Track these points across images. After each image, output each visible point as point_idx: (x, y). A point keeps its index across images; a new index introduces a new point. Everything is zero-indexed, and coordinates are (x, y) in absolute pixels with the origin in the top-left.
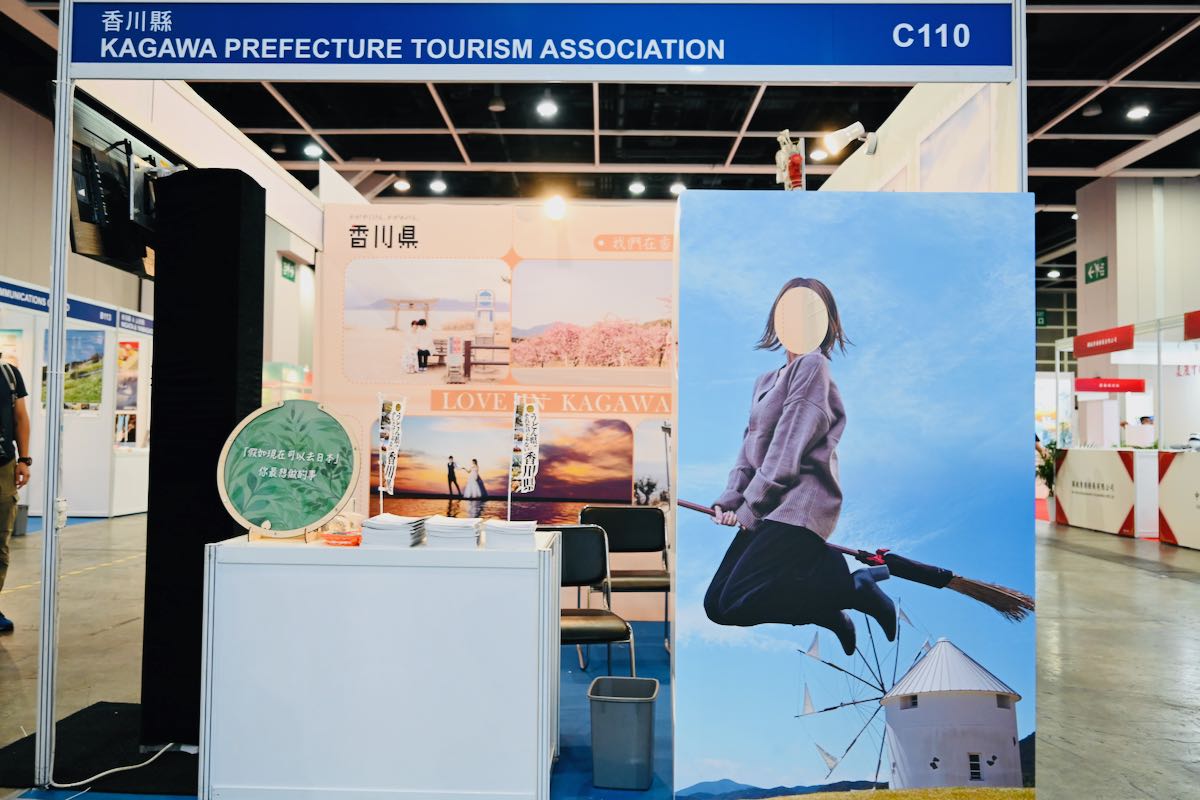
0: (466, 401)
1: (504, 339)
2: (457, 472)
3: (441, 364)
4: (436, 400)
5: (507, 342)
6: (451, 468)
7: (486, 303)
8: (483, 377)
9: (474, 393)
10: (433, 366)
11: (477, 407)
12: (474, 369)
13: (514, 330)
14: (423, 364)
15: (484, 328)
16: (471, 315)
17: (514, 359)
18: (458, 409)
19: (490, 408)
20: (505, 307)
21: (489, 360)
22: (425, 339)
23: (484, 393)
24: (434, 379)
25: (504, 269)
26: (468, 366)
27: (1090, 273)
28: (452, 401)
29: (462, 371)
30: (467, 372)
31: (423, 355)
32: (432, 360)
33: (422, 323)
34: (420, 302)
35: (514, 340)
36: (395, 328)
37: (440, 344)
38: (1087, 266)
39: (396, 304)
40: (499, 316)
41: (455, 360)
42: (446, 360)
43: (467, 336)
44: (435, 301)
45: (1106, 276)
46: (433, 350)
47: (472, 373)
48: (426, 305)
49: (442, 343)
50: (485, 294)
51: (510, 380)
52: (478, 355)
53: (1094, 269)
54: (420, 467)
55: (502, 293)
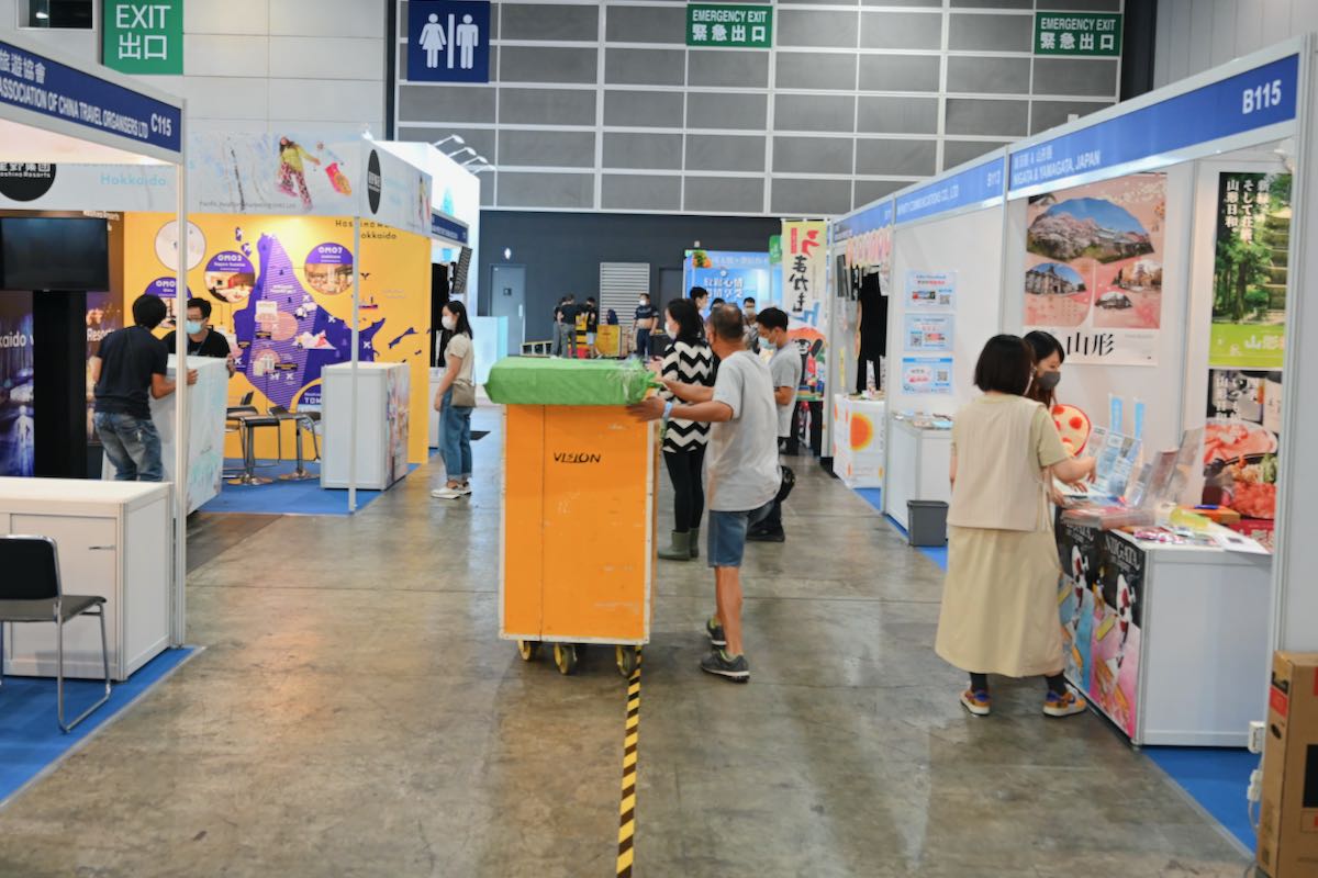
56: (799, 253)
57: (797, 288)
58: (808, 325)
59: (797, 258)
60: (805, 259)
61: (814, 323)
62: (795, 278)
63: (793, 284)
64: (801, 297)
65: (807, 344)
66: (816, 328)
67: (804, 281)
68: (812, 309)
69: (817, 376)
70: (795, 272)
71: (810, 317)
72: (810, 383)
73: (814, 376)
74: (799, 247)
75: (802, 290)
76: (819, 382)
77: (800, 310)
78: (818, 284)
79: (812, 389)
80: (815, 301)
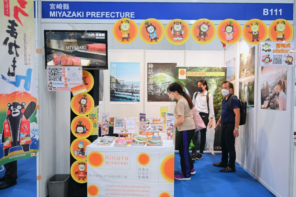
56: (12, 18)
57: (11, 52)
58: (21, 89)
59: (10, 21)
60: (17, 25)
61: (26, 86)
62: (9, 42)
63: (7, 47)
64: (14, 61)
65: (19, 107)
66: (29, 92)
67: (17, 47)
68: (25, 74)
69: (32, 135)
70: (8, 35)
71: (23, 82)
72: (23, 142)
73: (28, 136)
74: (12, 12)
75: (14, 55)
76: (33, 140)
77: (13, 74)
78: (29, 51)
79: (26, 148)
80: (27, 67)
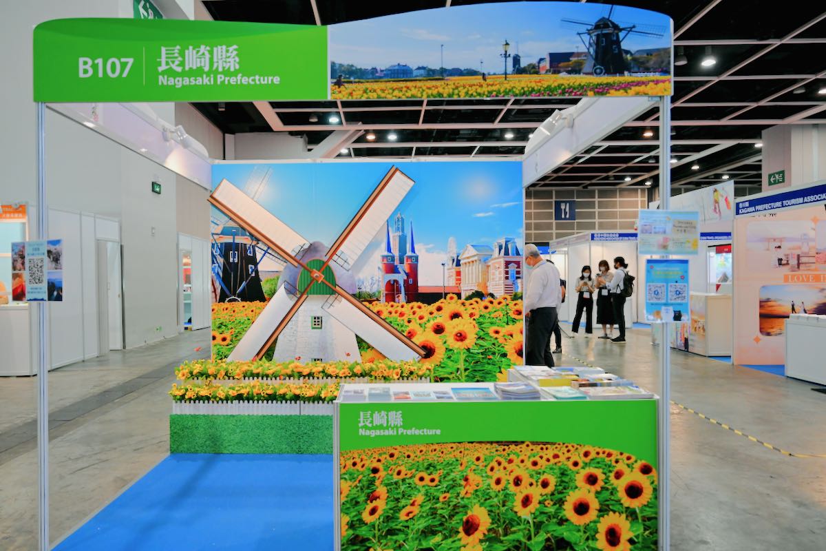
0: (798, 278)
1: (813, 253)
2: (795, 307)
3: (788, 264)
4: (786, 278)
5: (815, 255)
6: (793, 306)
7: (805, 238)
8: (805, 268)
9: (802, 275)
10: (784, 265)
11: (803, 281)
12: (801, 265)
13: (817, 249)
14: (780, 264)
15: (805, 249)
16: (799, 244)
17: (817, 261)
18: (795, 282)
19: (808, 281)
20: (813, 240)
21: (807, 261)
22: (780, 254)
23: (806, 275)
24: (785, 270)
25: (813, 225)
26: (799, 264)
27: (772, 180)
28: (793, 279)
29: (796, 266)
30: (798, 267)
31: (780, 260)
32: (783, 262)
33: (779, 247)
34: (777, 238)
35: (817, 253)
36: (768, 250)
37: (787, 256)
38: (770, 176)
39: (768, 240)
40: (811, 244)
41: (793, 262)
42: (789, 262)
43: (798, 252)
44: (784, 238)
45: (783, 181)
46: (784, 258)
47: (801, 268)
48: (781, 240)
49: (788, 255)
50: (805, 235)
51: (816, 270)
52: (803, 260)
53: (775, 177)
54: (780, 305)
55: (812, 234)
